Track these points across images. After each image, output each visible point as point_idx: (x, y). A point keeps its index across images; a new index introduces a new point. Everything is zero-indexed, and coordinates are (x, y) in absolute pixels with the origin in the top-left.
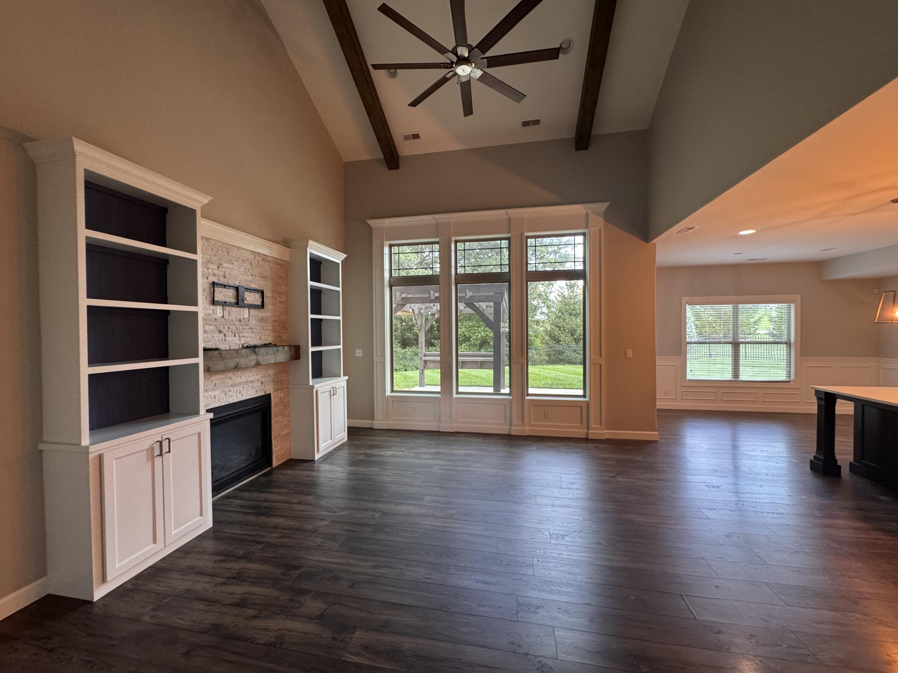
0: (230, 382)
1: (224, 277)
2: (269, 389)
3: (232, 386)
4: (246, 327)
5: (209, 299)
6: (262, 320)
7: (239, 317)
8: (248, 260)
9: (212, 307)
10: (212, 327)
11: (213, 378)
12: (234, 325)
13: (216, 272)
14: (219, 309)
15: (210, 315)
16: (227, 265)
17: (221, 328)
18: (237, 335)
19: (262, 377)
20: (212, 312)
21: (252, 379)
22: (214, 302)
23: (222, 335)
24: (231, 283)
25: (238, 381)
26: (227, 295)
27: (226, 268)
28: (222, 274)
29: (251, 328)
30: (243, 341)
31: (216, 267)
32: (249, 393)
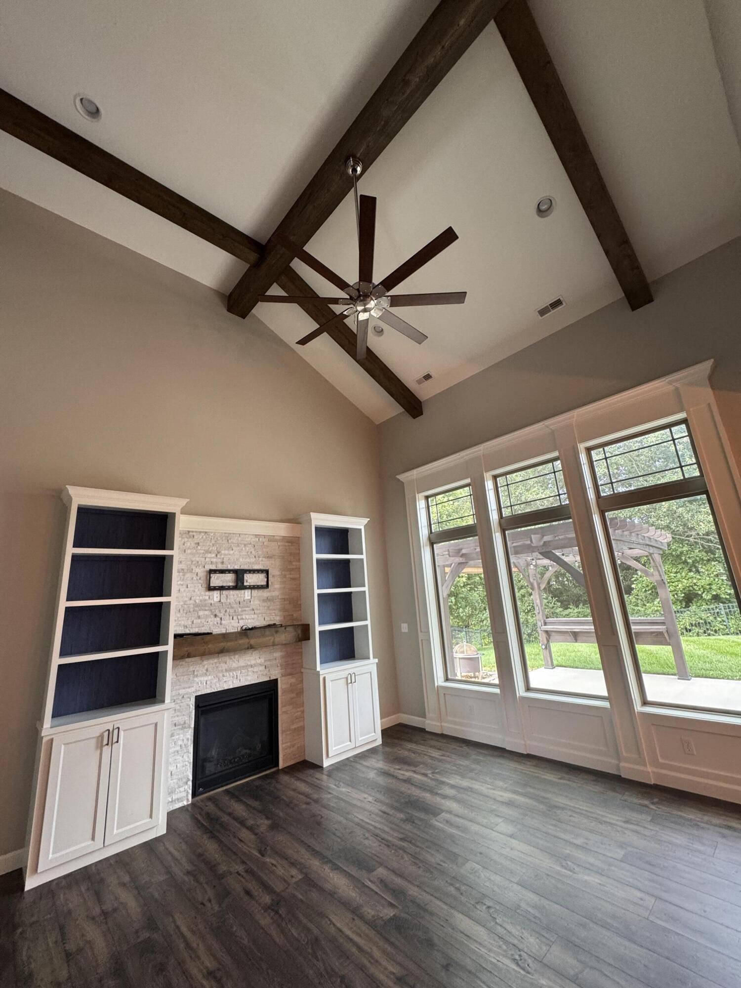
0: (224, 666)
1: (223, 563)
2: (275, 674)
3: (226, 670)
4: (247, 609)
5: (205, 585)
6: (267, 600)
7: (238, 600)
8: (250, 544)
9: (208, 593)
10: (207, 613)
11: (205, 662)
12: (232, 608)
13: (214, 560)
14: (216, 594)
15: (205, 600)
16: (226, 552)
17: (217, 612)
18: (235, 618)
19: (265, 661)
20: (207, 598)
21: (253, 662)
22: (210, 589)
23: (218, 619)
24: (230, 567)
25: (235, 665)
26: (228, 579)
27: (225, 555)
28: (220, 560)
29: (253, 610)
30: (242, 623)
31: (213, 555)
32: (249, 678)
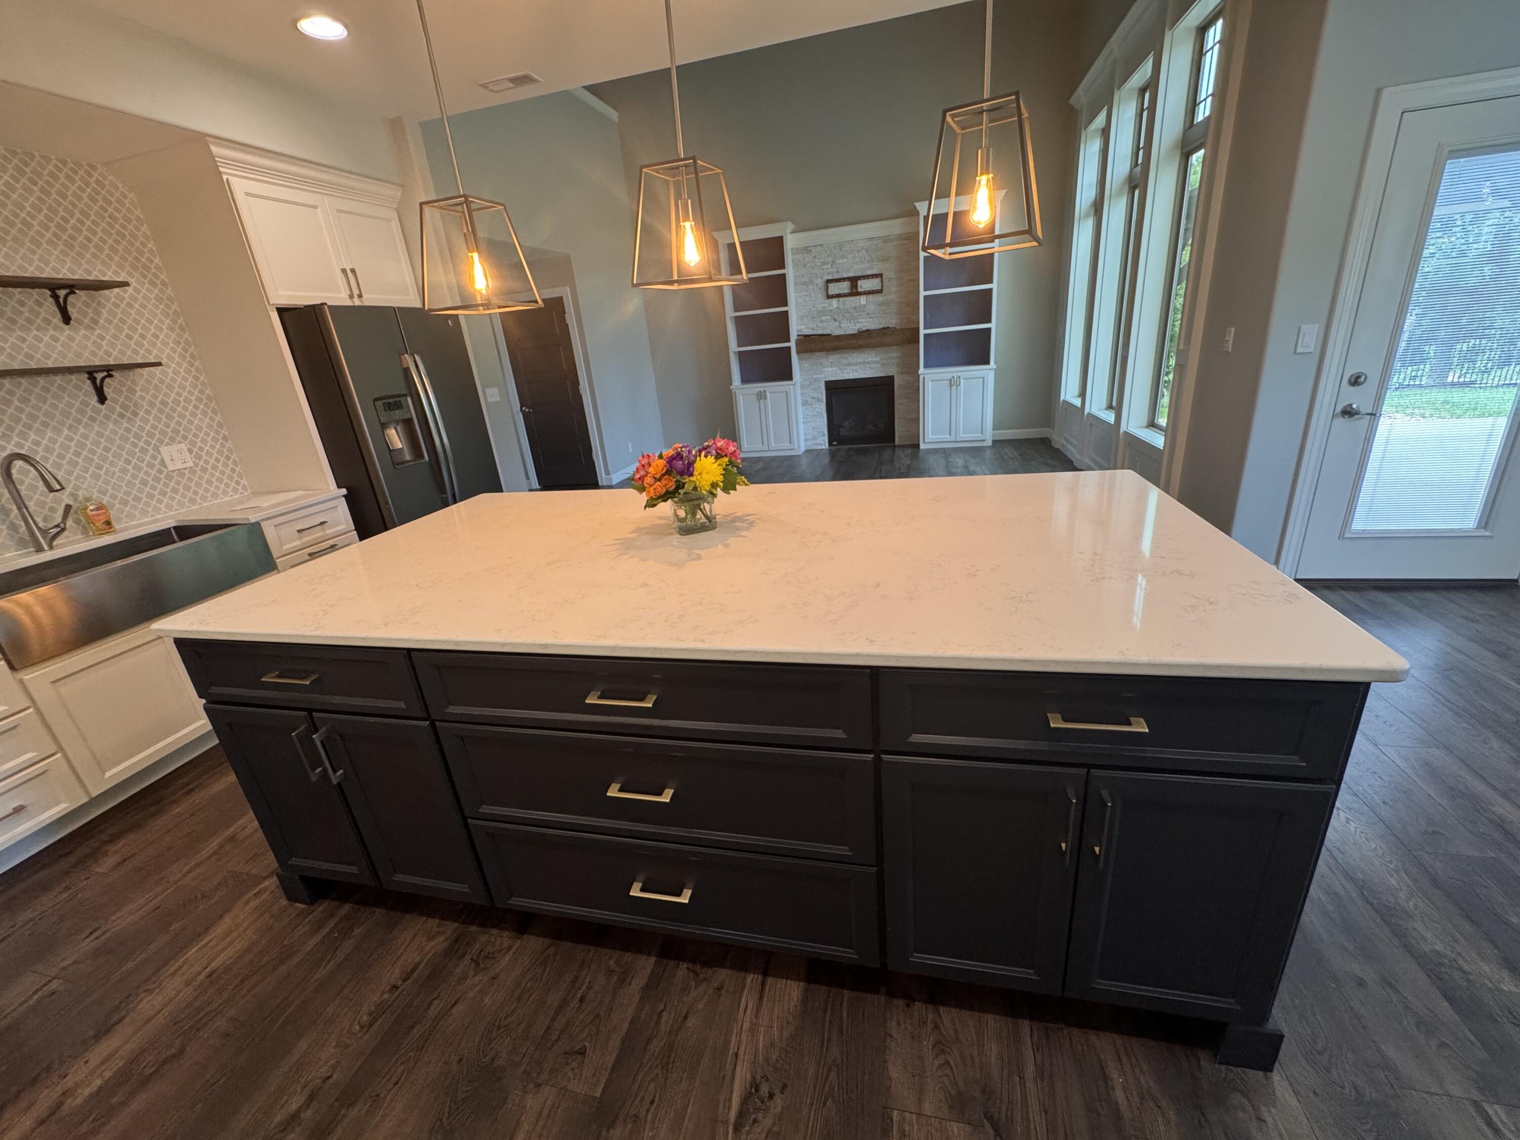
0: (845, 361)
1: (837, 272)
2: (891, 371)
3: (847, 365)
4: (863, 313)
5: (825, 294)
6: (881, 304)
7: (853, 306)
8: (863, 249)
9: (827, 301)
10: (827, 317)
11: (830, 357)
12: (849, 313)
13: (830, 270)
14: (834, 302)
15: (825, 307)
16: (841, 261)
17: (836, 317)
18: (852, 321)
19: (882, 359)
20: (827, 305)
21: (870, 360)
22: (829, 297)
23: (838, 323)
24: (845, 276)
25: (854, 361)
26: (845, 287)
27: (839, 264)
28: (835, 270)
29: (868, 314)
30: (858, 326)
31: (830, 266)
32: (867, 372)
